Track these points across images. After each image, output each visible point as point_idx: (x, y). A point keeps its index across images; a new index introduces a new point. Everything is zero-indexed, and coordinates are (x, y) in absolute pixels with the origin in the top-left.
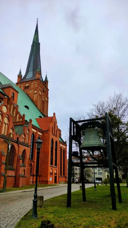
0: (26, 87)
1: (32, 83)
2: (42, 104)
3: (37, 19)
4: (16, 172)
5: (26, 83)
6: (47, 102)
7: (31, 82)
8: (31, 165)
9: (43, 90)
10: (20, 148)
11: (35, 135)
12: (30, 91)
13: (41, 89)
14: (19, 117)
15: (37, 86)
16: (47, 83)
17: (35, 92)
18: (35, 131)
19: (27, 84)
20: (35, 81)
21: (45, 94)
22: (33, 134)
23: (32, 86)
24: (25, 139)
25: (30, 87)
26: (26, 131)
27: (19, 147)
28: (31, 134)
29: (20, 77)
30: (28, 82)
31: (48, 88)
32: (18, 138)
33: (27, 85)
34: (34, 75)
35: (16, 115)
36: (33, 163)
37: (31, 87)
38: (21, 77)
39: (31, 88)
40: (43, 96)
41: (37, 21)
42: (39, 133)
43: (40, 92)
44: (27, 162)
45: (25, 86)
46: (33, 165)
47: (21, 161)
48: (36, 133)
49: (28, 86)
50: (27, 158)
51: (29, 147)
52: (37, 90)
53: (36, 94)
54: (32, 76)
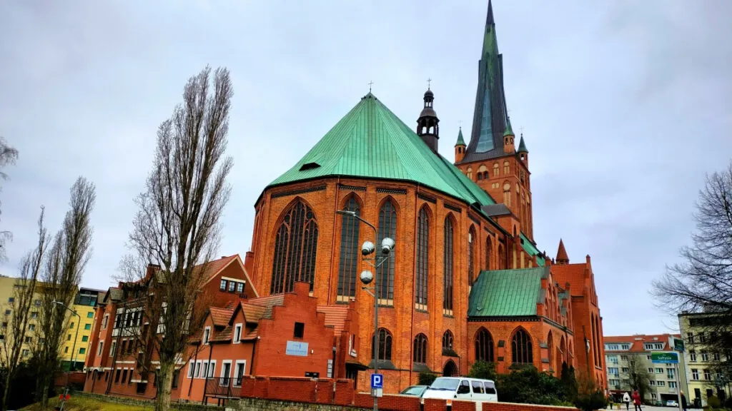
0: (480, 174)
1: (496, 166)
6: (529, 205)
7: (493, 161)
9: (521, 180)
12: (493, 185)
13: (518, 178)
17: (507, 187)
19: (482, 167)
20: (502, 160)
21: (524, 187)
23: (496, 172)
30: (486, 163)
31: (530, 170)
34: (498, 145)
37: (495, 174)
38: (464, 149)
39: (495, 177)
40: (523, 194)
43: (517, 185)
45: (478, 171)
49: (486, 173)
53: (509, 191)
54: (492, 147)
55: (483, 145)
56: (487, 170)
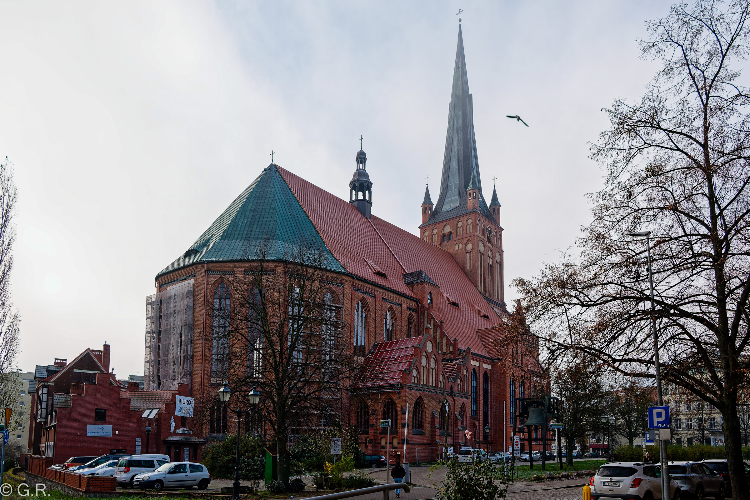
0: (444, 235)
1: (460, 224)
2: (487, 276)
3: (460, 13)
4: (454, 439)
5: (443, 224)
6: (501, 263)
7: (457, 220)
8: (475, 426)
9: (488, 238)
10: (456, 403)
11: (477, 373)
12: (457, 246)
13: (482, 237)
14: (447, 345)
15: (471, 231)
16: (499, 210)
17: (470, 247)
18: (477, 364)
19: (447, 227)
20: (465, 218)
21: (492, 245)
22: (474, 369)
23: (461, 231)
24: (462, 386)
25: (453, 235)
26: (463, 373)
27: (454, 400)
28: (471, 370)
29: (428, 209)
30: (450, 222)
31: (502, 225)
32: (451, 387)
33: (448, 229)
34: (462, 201)
35: (441, 338)
36: (477, 423)
37: (459, 234)
38: (431, 209)
39: (459, 237)
40: (490, 253)
41: (460, 20)
42: (486, 366)
43: (481, 245)
44: (468, 422)
45: (443, 232)
46: (477, 425)
47: (460, 423)
48: (479, 367)
49: (450, 233)
50: (468, 416)
51: (469, 398)
52: (473, 242)
53: (471, 252)
54: (458, 204)
55: (450, 202)
56: (451, 230)
